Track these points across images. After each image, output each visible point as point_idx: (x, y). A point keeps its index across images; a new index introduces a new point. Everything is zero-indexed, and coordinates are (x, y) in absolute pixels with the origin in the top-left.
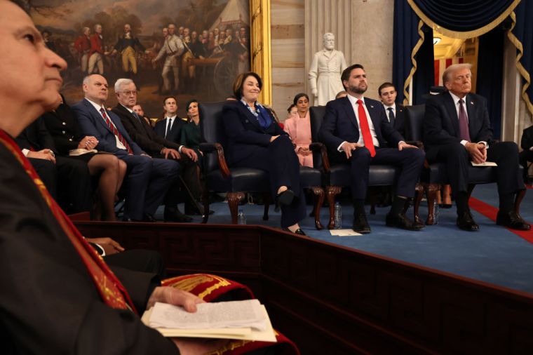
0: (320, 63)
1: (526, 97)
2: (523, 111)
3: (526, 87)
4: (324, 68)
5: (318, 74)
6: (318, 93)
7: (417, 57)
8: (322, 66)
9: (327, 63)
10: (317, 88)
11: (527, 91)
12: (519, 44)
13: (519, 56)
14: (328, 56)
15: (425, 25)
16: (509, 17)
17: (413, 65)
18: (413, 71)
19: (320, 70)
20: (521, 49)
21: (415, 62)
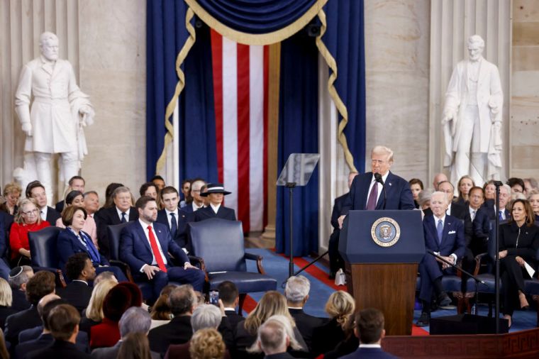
0: (35, 81)
1: (344, 139)
2: (342, 161)
3: (343, 125)
4: (43, 90)
5: (32, 99)
6: (33, 130)
7: (185, 66)
8: (41, 87)
9: (49, 84)
10: (32, 123)
11: (345, 131)
12: (331, 61)
13: (333, 78)
14: (50, 70)
15: (196, 16)
16: (316, 18)
17: (178, 79)
18: (179, 88)
19: (36, 93)
20: (335, 68)
21: (181, 74)
